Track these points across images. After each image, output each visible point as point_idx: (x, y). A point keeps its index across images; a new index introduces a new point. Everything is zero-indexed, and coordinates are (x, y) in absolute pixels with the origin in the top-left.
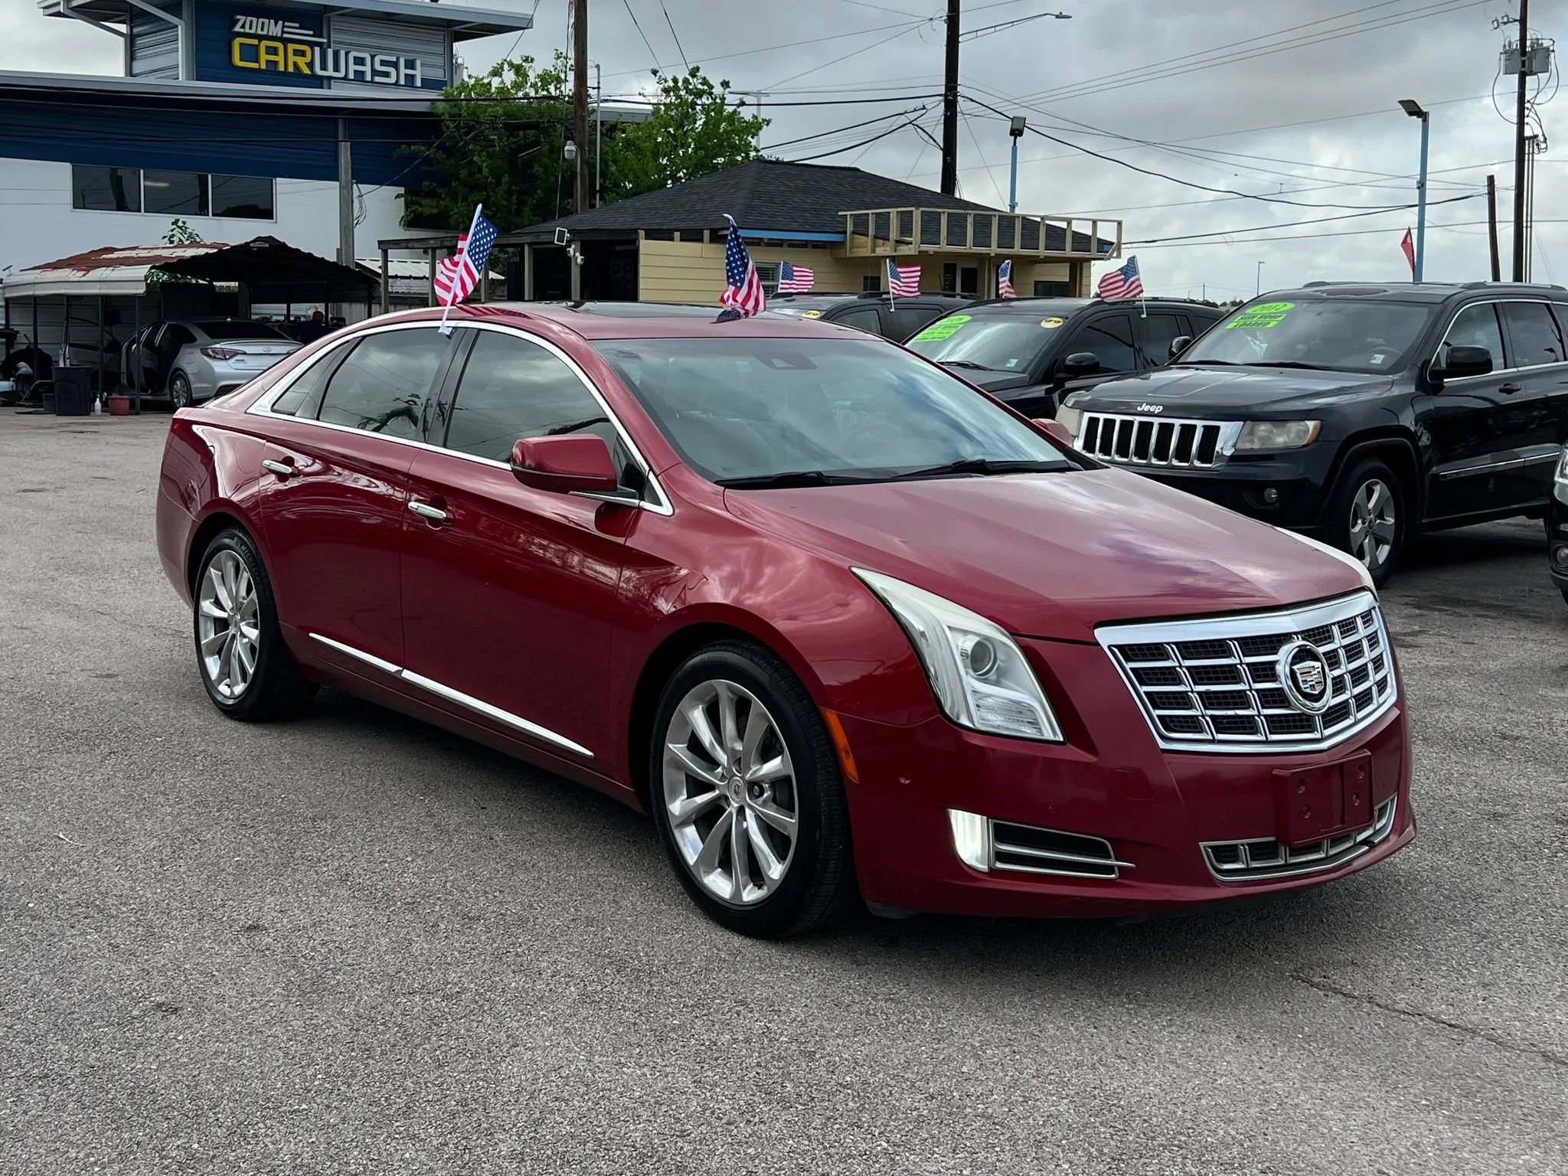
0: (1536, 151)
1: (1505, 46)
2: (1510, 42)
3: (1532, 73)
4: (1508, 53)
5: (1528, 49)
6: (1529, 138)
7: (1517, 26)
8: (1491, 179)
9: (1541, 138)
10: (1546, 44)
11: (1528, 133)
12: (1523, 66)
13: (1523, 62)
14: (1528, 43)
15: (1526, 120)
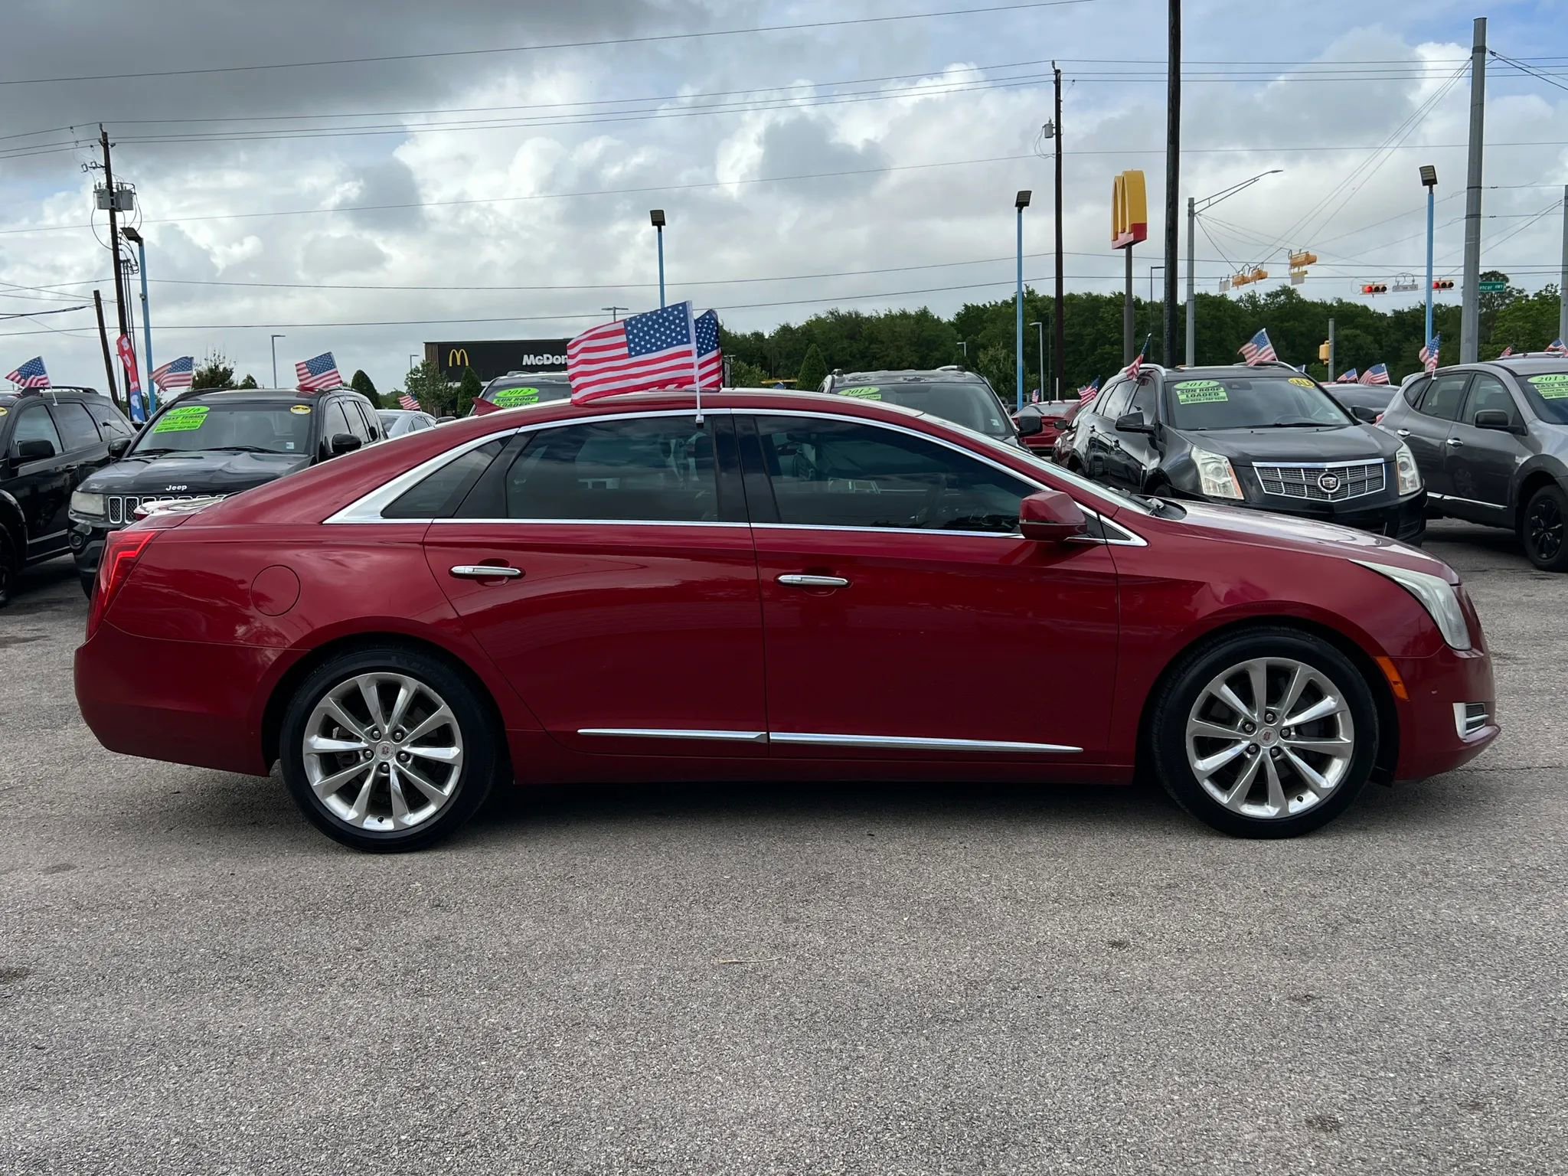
0: (130, 272)
1: (95, 186)
2: (100, 184)
3: (120, 210)
4: (99, 192)
5: (115, 190)
6: (124, 261)
7: (103, 171)
8: (97, 293)
9: (133, 262)
10: (129, 187)
11: (122, 257)
12: (113, 204)
13: (112, 200)
14: (114, 185)
15: (120, 247)
